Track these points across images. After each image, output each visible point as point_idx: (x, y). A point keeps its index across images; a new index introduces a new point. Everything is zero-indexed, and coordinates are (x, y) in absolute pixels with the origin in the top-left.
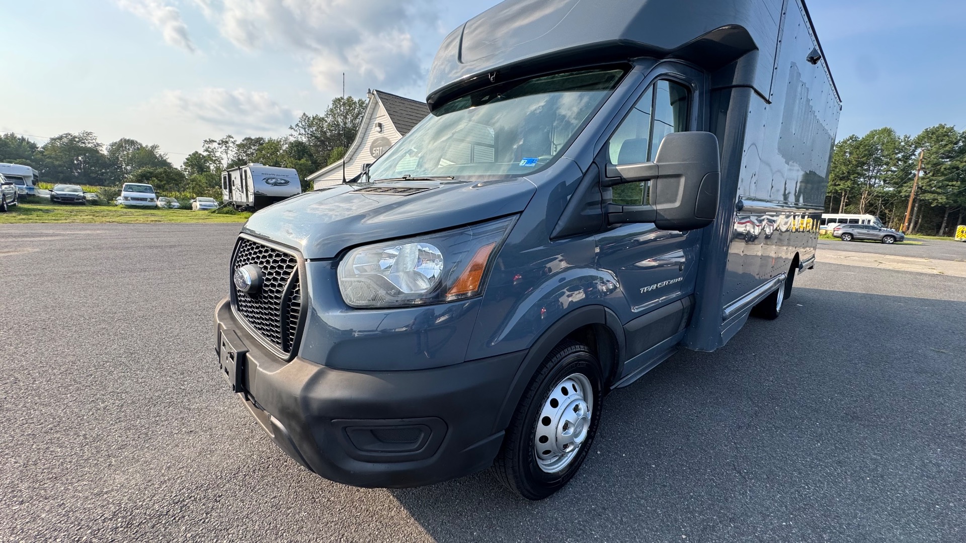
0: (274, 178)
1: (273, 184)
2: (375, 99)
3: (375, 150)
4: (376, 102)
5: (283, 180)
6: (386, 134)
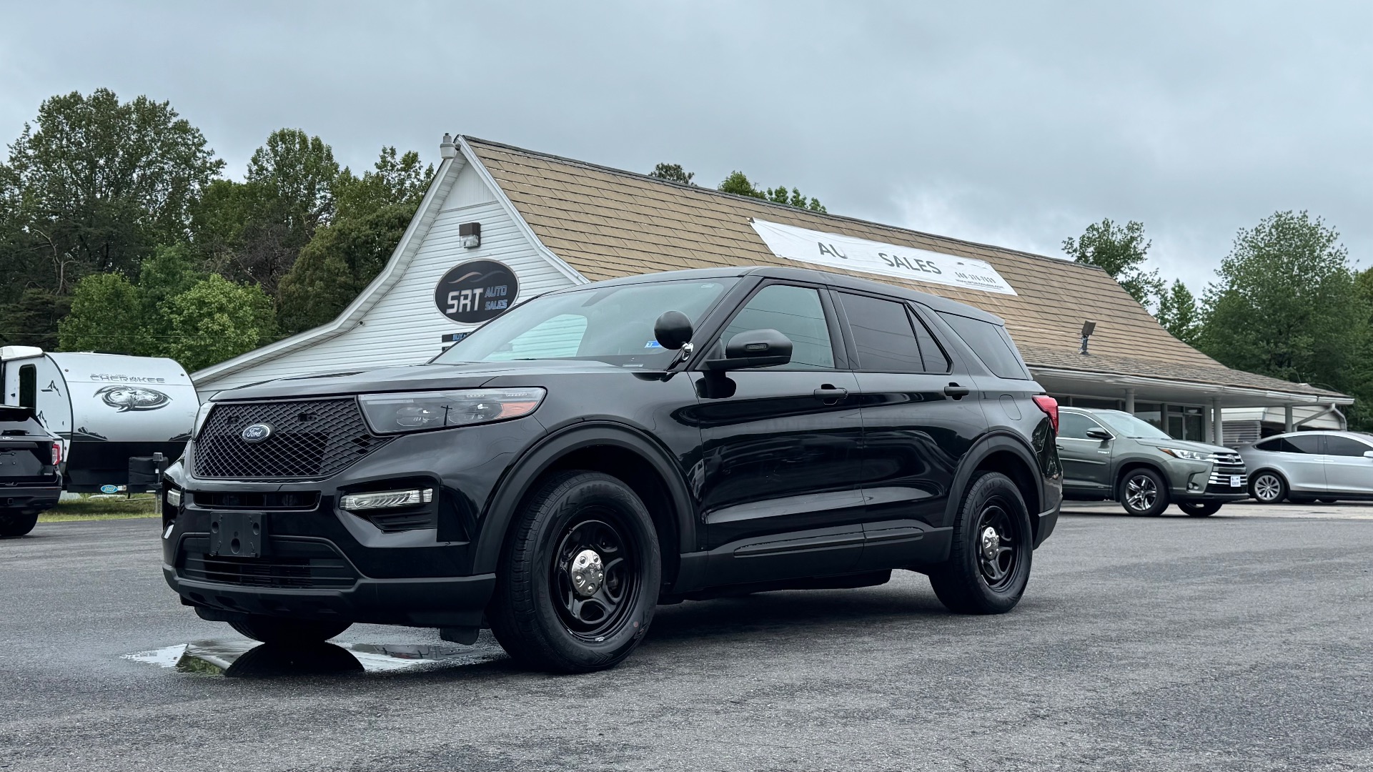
0: (125, 388)
1: (123, 407)
2: (458, 160)
3: (453, 298)
4: (461, 166)
5: (151, 392)
6: (491, 251)
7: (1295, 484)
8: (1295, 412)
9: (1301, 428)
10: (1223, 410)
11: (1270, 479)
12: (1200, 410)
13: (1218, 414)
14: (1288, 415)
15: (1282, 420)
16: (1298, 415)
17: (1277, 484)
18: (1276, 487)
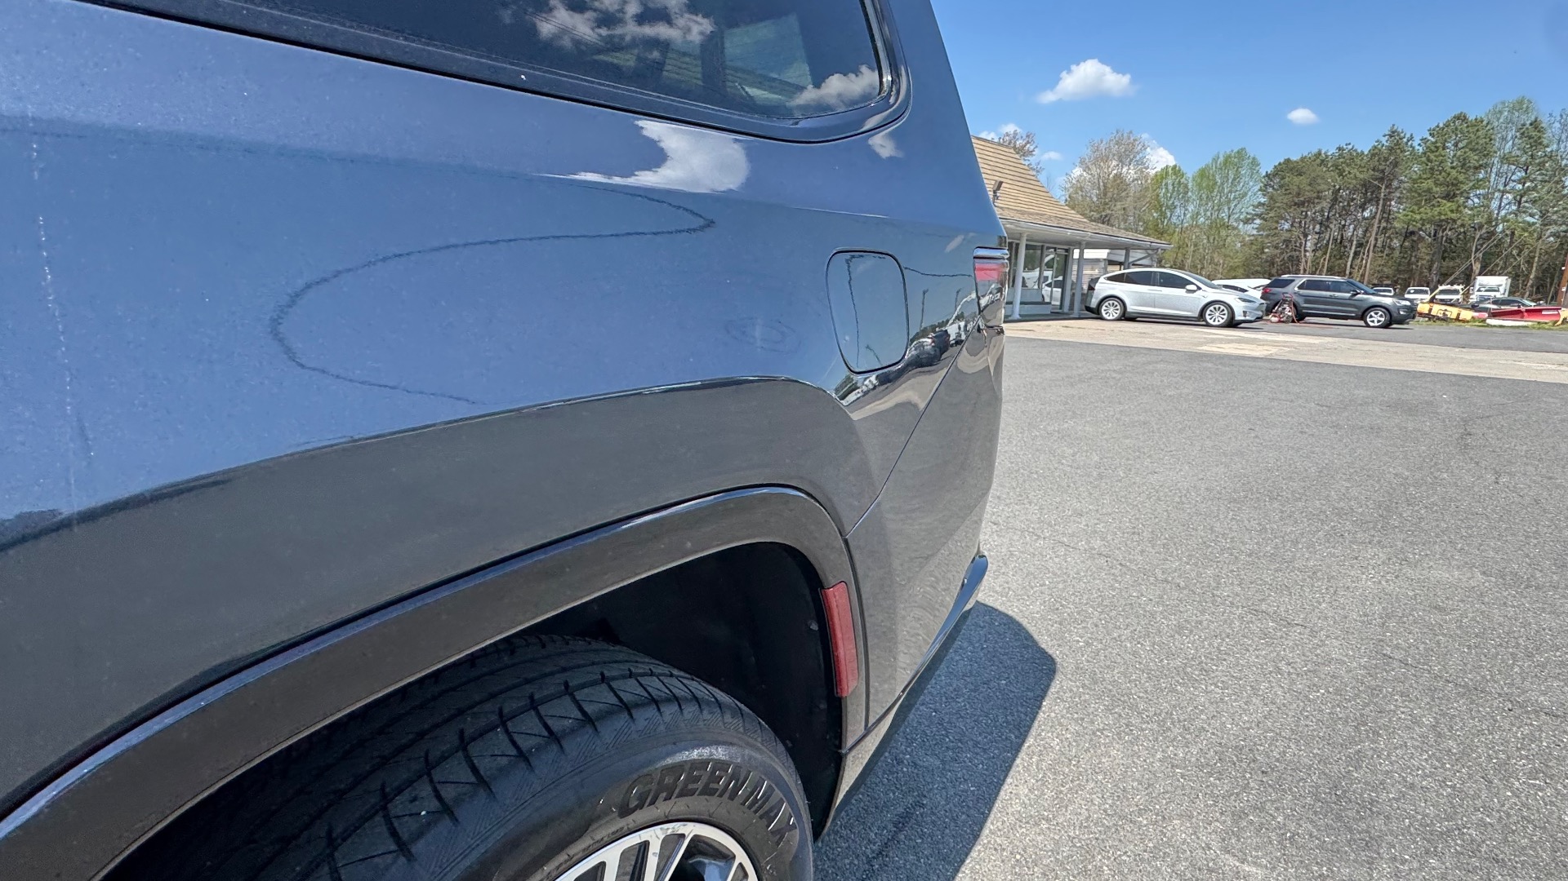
7: (1131, 308)
8: (1132, 253)
9: (1134, 265)
10: (1085, 251)
11: (1113, 304)
12: (1067, 250)
13: (1081, 254)
14: (1127, 255)
15: (1122, 259)
16: (1135, 255)
17: (1118, 307)
18: (1117, 310)
